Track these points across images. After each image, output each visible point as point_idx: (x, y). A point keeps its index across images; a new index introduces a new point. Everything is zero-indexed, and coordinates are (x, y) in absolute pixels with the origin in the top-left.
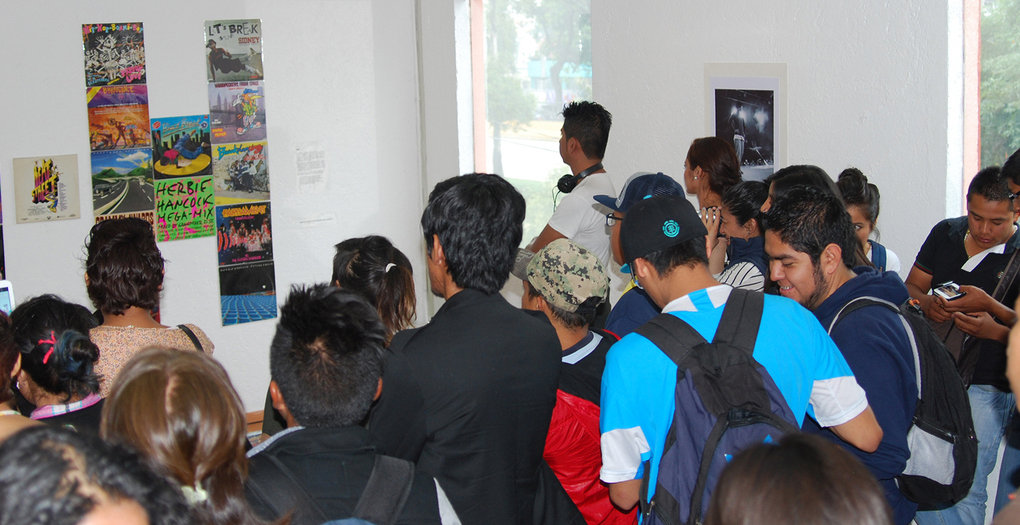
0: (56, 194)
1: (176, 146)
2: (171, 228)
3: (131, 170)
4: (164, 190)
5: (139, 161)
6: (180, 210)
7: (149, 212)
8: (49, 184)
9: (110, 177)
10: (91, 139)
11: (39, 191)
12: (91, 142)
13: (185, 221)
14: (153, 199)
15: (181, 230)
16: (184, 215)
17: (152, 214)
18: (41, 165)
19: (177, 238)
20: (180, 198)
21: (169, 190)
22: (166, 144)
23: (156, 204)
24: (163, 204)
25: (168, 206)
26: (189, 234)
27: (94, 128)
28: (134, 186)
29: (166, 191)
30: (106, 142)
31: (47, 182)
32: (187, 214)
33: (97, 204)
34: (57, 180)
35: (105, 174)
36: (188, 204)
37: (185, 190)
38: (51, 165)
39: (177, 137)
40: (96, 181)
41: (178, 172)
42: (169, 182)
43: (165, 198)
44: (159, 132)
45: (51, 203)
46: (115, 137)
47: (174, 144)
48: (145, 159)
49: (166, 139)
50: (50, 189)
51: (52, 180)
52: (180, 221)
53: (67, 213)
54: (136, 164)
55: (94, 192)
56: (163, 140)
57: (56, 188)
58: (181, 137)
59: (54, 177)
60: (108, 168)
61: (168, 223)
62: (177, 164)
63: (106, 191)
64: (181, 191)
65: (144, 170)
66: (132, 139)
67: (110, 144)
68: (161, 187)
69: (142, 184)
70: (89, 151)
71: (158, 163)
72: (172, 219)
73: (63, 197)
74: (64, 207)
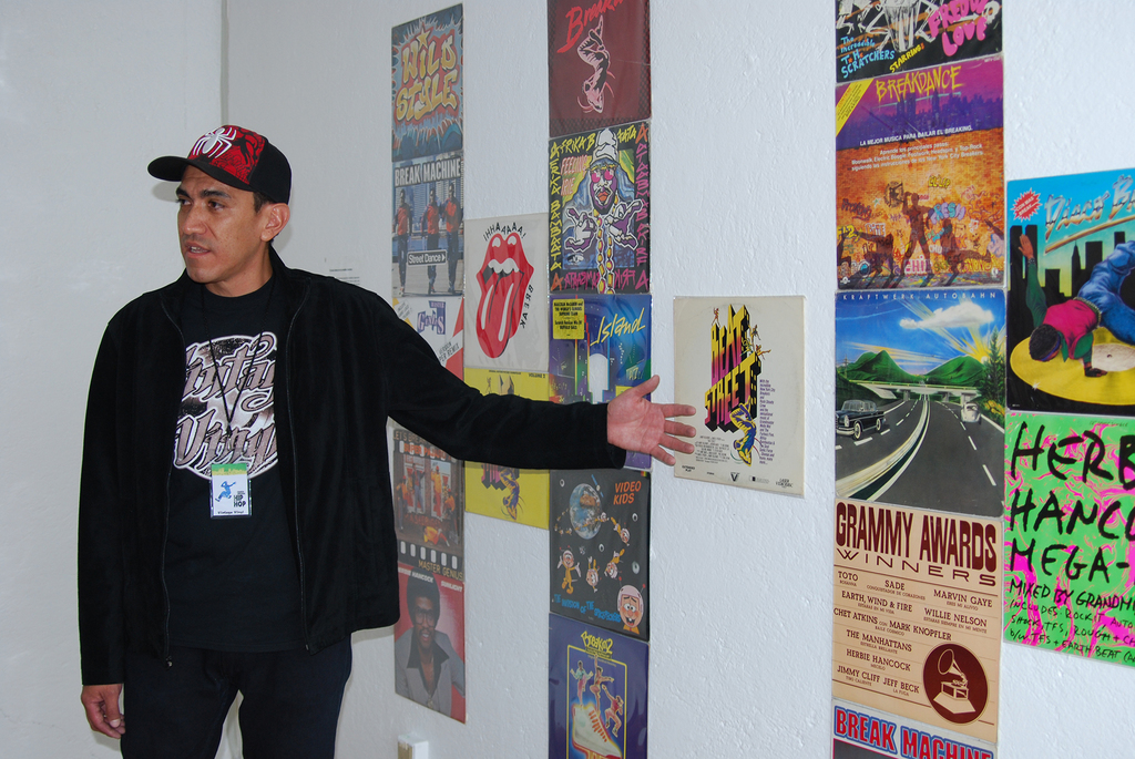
0: (753, 414)
1: (1088, 288)
2: (1050, 601)
3: (937, 362)
4: (1036, 451)
5: (963, 335)
6: (1086, 538)
7: (984, 521)
8: (741, 378)
9: (881, 378)
10: (840, 249)
11: (720, 396)
12: (840, 261)
13: (1099, 586)
14: (1000, 479)
15: (1086, 623)
16: (1099, 565)
17: (991, 530)
18: (725, 321)
19: (1065, 645)
20: (1092, 493)
21: (1052, 455)
22: (1053, 276)
23: (1008, 502)
24: (1029, 506)
25: (1044, 514)
26: (1110, 644)
27: (849, 216)
28: (944, 418)
29: (1043, 458)
30: (875, 260)
31: (735, 371)
32: (1110, 558)
33: (847, 462)
34: (756, 368)
35: (872, 366)
36: (1117, 525)
37: (1109, 464)
38: (745, 323)
39: (1094, 250)
40: (846, 389)
41: (1090, 391)
42: (1057, 425)
43: (1036, 481)
44: (1032, 231)
45: (741, 434)
46: (901, 246)
47: (1080, 277)
48: (983, 331)
49: (1055, 259)
50: (741, 395)
51: (745, 366)
52: (1081, 585)
53: (771, 472)
54: (955, 345)
55: (839, 423)
56: (1045, 262)
57: (754, 394)
58: (1109, 252)
59: (750, 360)
60: (874, 349)
61: (1041, 579)
62: (1087, 357)
63: (868, 422)
64: (1093, 466)
65: (976, 367)
66: (946, 255)
67: (885, 271)
68: (1028, 441)
69: (968, 416)
70: (833, 288)
71: (1024, 347)
72: (1057, 568)
73: (767, 424)
74: (767, 456)
